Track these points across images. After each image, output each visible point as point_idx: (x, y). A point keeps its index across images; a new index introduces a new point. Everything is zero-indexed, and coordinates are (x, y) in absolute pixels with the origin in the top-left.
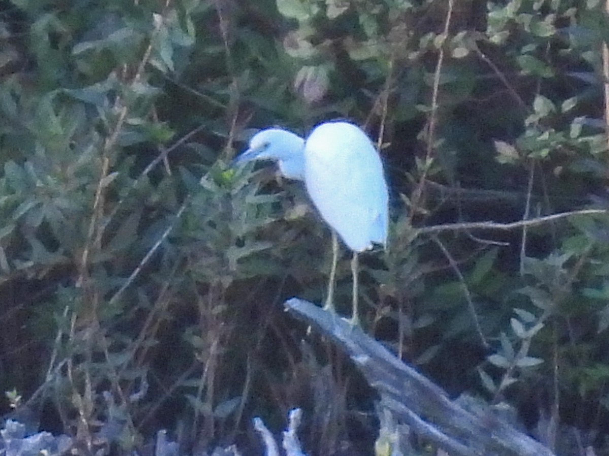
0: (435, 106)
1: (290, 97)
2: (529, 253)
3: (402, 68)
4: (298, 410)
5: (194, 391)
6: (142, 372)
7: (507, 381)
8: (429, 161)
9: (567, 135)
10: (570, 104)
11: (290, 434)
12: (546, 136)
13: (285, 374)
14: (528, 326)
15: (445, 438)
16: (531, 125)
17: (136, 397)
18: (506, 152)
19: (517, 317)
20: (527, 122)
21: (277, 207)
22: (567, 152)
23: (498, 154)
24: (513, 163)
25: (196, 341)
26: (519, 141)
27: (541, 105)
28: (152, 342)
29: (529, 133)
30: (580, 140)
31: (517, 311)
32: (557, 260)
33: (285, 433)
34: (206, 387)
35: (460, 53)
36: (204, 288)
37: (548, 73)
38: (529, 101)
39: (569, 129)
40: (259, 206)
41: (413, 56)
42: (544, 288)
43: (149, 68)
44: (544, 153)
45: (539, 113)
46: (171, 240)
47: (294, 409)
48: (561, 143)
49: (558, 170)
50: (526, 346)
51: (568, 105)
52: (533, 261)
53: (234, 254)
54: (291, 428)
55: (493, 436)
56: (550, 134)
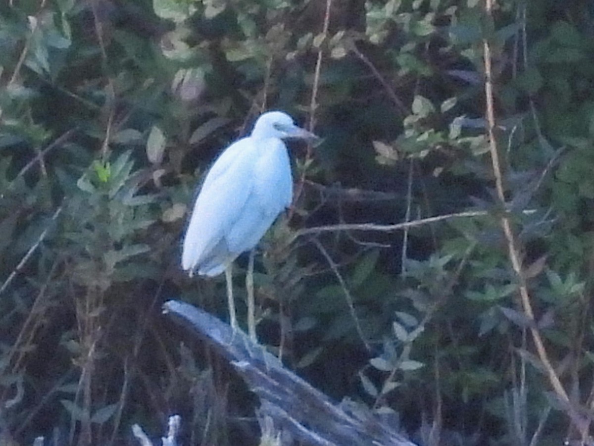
0: (314, 106)
1: (168, 97)
2: (410, 255)
3: (280, 68)
4: (177, 417)
5: (71, 397)
6: (19, 379)
7: (390, 386)
8: (308, 162)
9: (446, 136)
10: (449, 104)
11: (169, 441)
12: (425, 136)
13: (163, 379)
14: (410, 329)
15: (327, 443)
16: (411, 126)
17: (11, 403)
18: (385, 153)
19: (398, 320)
20: (406, 122)
21: (154, 209)
22: (446, 152)
23: (377, 154)
24: (392, 164)
25: (73, 345)
26: (397, 141)
27: (420, 106)
28: (29, 348)
29: (409, 133)
30: (459, 141)
31: (400, 314)
32: (438, 262)
33: (164, 439)
34: (82, 393)
35: (339, 53)
36: (82, 291)
37: (426, 71)
38: (408, 102)
39: (448, 130)
40: (136, 208)
41: (291, 56)
42: (425, 290)
43: (25, 70)
44: (423, 154)
45: (417, 114)
46: (47, 242)
47: (173, 415)
48: (440, 143)
49: (437, 172)
50: (407, 350)
51: (448, 105)
52: (414, 263)
53: (112, 259)
54: (169, 433)
55: (374, 442)
56: (430, 134)
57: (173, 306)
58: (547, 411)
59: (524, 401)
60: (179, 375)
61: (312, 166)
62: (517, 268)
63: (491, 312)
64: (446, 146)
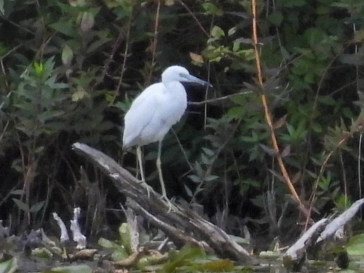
0: (156, 32)
3: (137, 12)
4: (79, 208)
5: (18, 197)
7: (199, 190)
8: (153, 64)
9: (231, 49)
11: (74, 222)
12: (219, 50)
13: (71, 187)
14: (209, 158)
15: (163, 223)
18: (196, 59)
19: (203, 152)
20: (209, 41)
21: (66, 90)
22: (231, 59)
23: (192, 60)
24: (201, 66)
26: (204, 52)
27: (216, 32)
29: (210, 47)
30: (239, 53)
31: (204, 149)
32: (226, 119)
33: (71, 221)
34: (25, 196)
37: (220, 13)
38: (209, 30)
39: (232, 46)
40: (55, 90)
41: (143, 4)
42: (219, 136)
44: (218, 59)
45: (214, 37)
46: (4, 110)
47: (77, 207)
48: (228, 53)
49: (226, 69)
50: (209, 171)
51: (232, 31)
53: (42, 118)
54: (75, 218)
55: (190, 222)
56: (221, 49)
57: (77, 145)
58: (286, 204)
59: (274, 198)
60: (79, 184)
61: (155, 66)
62: (270, 123)
63: (255, 148)
64: (231, 55)
